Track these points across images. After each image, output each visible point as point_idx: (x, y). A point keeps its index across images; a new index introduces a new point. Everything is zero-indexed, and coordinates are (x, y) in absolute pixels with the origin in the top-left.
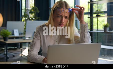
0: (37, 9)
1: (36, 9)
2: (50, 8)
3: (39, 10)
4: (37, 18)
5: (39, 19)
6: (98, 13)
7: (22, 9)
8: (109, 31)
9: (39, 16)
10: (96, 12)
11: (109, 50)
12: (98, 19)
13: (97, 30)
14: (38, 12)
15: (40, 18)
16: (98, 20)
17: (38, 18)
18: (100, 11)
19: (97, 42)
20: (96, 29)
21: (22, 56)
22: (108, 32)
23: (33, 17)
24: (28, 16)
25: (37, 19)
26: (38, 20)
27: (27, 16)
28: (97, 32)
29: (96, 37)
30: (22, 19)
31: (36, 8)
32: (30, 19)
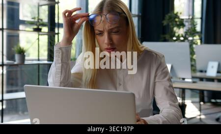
11: (20, 100)
19: (39, 85)
20: (37, 58)
28: (39, 65)
29: (40, 74)
32: (182, 39)
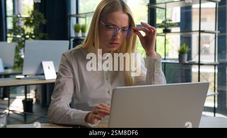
0: (42, 16)
1: (39, 17)
2: (69, 14)
3: (45, 18)
4: (42, 35)
5: (47, 38)
6: (166, 25)
7: (6, 16)
8: (188, 60)
9: (44, 31)
10: (163, 24)
12: (166, 38)
13: (165, 59)
14: (44, 22)
15: (47, 34)
16: (165, 40)
17: (44, 36)
18: (171, 22)
20: (163, 57)
21: (9, 114)
22: (187, 62)
23: (32, 33)
24: (23, 31)
25: (42, 37)
26: (44, 39)
27: (21, 31)
28: (165, 63)
30: (7, 37)
31: (40, 14)
32: (28, 37)
